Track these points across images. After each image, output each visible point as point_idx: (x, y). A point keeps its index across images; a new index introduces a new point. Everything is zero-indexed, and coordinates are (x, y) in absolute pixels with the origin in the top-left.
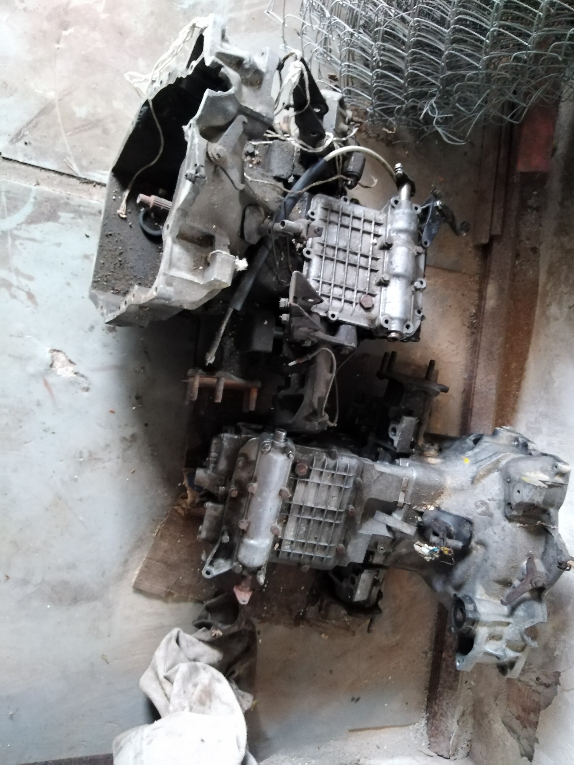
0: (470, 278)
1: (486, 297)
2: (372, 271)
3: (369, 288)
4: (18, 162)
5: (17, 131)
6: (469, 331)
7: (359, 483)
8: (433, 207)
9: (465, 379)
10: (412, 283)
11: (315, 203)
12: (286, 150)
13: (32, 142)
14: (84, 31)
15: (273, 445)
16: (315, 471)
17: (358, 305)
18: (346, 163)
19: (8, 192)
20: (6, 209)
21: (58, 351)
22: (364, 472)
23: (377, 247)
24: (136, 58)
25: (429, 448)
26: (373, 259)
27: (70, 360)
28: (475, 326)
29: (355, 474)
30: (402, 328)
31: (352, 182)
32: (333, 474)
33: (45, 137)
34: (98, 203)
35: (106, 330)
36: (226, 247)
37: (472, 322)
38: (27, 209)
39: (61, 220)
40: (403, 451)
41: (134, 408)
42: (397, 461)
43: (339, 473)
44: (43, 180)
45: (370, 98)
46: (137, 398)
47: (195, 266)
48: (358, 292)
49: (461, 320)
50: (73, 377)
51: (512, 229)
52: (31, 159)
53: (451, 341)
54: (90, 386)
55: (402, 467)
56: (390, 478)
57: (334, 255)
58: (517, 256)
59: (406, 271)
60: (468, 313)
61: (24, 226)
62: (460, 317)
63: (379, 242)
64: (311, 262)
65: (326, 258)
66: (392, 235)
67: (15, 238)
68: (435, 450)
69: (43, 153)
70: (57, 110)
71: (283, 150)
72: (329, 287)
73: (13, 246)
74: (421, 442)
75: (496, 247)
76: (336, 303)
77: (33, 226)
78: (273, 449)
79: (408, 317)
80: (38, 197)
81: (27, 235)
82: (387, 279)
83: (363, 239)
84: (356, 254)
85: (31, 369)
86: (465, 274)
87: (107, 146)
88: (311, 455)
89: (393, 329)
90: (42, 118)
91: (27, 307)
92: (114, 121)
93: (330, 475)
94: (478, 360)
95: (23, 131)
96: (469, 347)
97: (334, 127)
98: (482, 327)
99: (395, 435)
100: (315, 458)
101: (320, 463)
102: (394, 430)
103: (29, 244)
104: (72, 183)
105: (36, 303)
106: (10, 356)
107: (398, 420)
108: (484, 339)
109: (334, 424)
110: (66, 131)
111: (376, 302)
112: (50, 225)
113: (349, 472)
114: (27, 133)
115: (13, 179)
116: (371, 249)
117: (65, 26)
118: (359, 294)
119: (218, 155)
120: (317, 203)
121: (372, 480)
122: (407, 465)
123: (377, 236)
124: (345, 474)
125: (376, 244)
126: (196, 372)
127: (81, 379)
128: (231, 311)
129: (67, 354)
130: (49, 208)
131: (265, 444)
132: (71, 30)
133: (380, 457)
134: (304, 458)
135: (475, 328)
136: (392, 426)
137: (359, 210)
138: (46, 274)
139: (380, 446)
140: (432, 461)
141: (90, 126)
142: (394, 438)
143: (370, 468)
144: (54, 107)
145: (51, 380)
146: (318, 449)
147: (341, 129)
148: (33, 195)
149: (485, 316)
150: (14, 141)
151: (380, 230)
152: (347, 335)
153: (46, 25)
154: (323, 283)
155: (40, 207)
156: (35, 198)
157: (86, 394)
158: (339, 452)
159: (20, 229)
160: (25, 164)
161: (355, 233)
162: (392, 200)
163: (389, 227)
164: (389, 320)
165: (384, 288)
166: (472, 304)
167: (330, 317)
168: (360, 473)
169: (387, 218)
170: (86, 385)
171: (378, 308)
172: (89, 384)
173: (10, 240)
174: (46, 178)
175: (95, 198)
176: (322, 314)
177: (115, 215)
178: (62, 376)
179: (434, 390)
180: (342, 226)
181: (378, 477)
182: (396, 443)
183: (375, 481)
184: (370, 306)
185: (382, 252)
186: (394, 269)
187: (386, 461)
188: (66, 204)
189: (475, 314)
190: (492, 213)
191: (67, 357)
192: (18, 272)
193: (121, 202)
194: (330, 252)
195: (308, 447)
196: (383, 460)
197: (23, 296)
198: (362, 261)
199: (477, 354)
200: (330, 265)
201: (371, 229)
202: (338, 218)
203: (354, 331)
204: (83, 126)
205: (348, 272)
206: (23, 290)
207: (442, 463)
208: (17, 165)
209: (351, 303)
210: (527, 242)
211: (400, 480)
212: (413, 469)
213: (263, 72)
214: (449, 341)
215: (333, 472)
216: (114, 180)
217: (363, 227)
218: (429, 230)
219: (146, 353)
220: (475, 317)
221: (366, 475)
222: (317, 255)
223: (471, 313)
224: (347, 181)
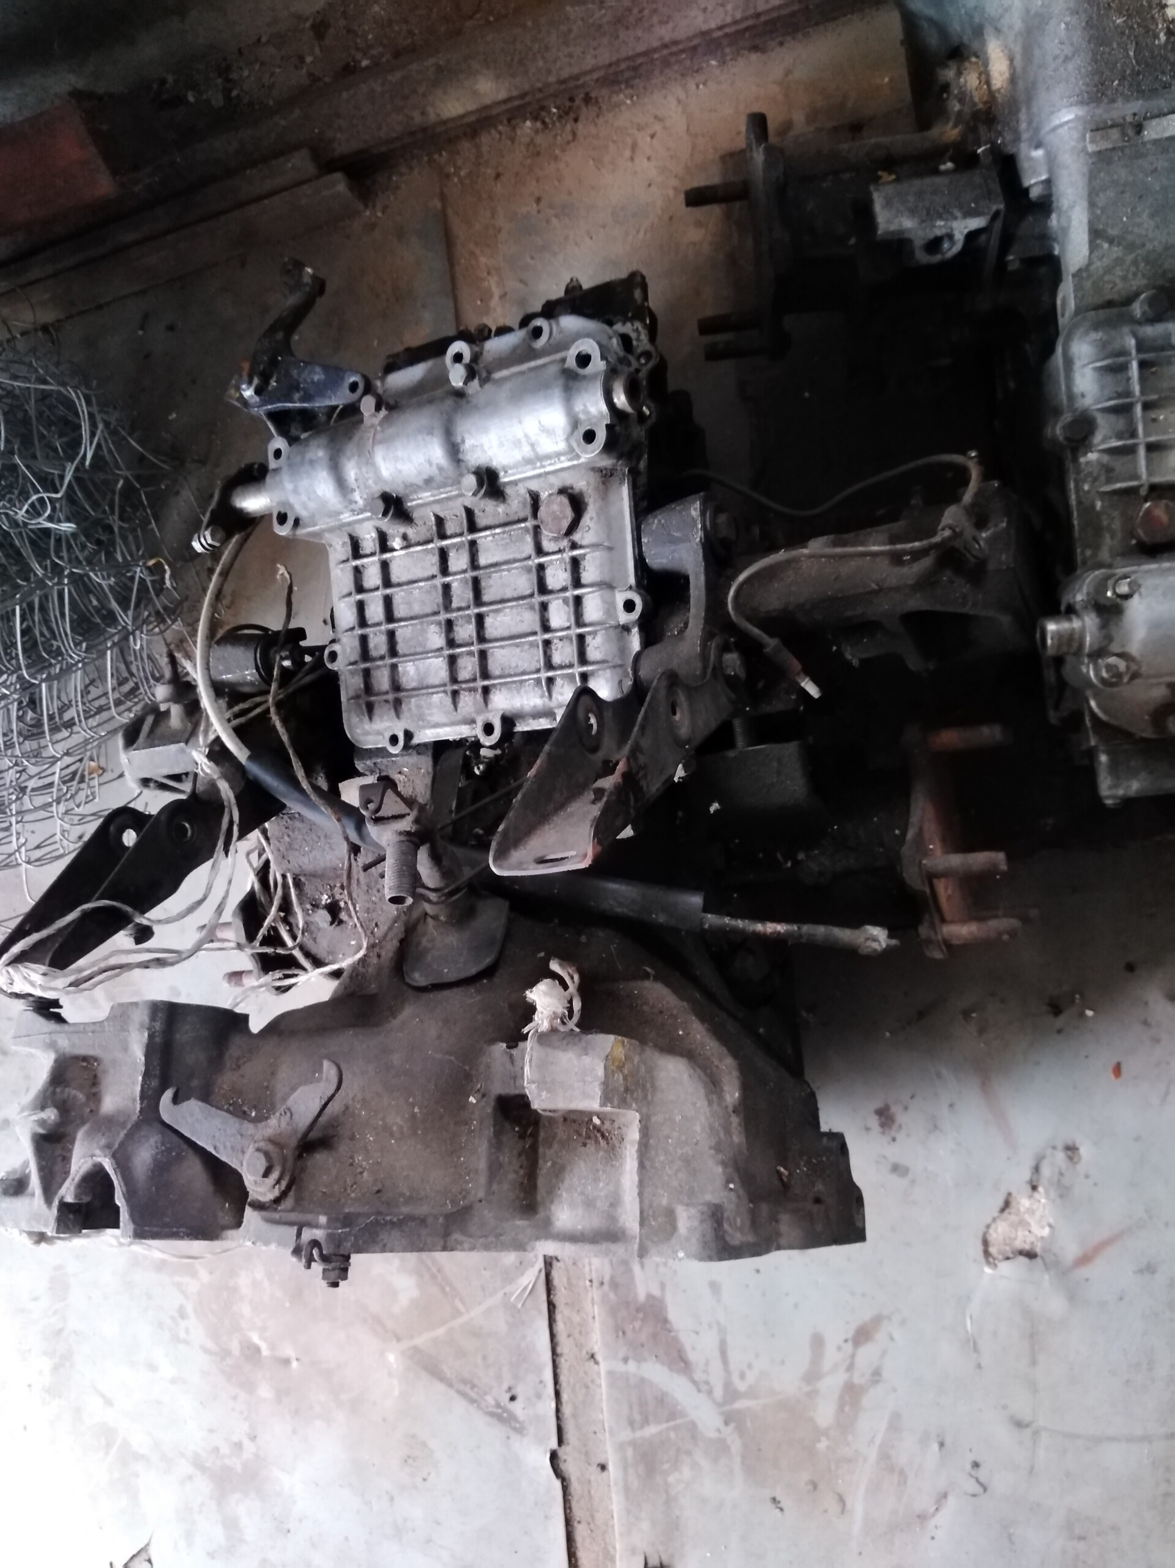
0: (448, 176)
1: (478, 111)
2: (473, 527)
3: (519, 521)
4: (558, 1410)
5: (494, 1421)
6: (586, 113)
7: (1151, 302)
8: (264, 403)
9: (723, 62)
10: (459, 394)
11: (370, 738)
12: (287, 839)
13: (505, 1386)
14: (246, 1310)
15: (1098, 654)
16: (1150, 473)
17: (576, 537)
18: (247, 689)
19: (631, 1423)
20: (672, 1423)
21: (986, 1243)
22: (1109, 297)
23: (411, 532)
25: (961, 99)
26: (443, 536)
27: (1002, 1210)
28: (568, 104)
29: (1126, 329)
30: (593, 377)
31: (282, 659)
32: (1147, 406)
33: (484, 1358)
35: (893, 1133)
36: (514, 1052)
37: (560, 117)
38: (656, 1373)
39: (656, 1292)
40: (996, 187)
41: (1089, 1013)
42: (1035, 193)
43: (1137, 388)
44: (579, 1346)
45: (109, 652)
46: (1056, 1009)
47: (597, 1142)
48: (540, 551)
49: (563, 151)
50: (1047, 1192)
51: (283, 123)
52: (541, 1382)
53: (628, 153)
54: (1060, 1146)
55: (1051, 171)
56: (1102, 200)
57: (471, 653)
58: (349, 70)
59: (431, 433)
60: (539, 140)
61: (698, 1376)
62: (556, 159)
63: (395, 532)
64: (508, 714)
65: (485, 674)
66: (361, 502)
67: (731, 1394)
68: (959, 73)
69: (522, 1358)
70: (419, 1341)
71: (290, 847)
72: (557, 645)
73: (751, 1394)
74: (950, 132)
75: (344, 144)
76: (593, 609)
77: (692, 1356)
78: (1115, 648)
79: (554, 369)
80: (621, 1355)
81: (717, 1366)
82: (471, 481)
83: (404, 579)
84: (447, 588)
85: (1055, 1304)
86: (443, 198)
88: (1099, 505)
89: (604, 407)
90: (448, 1373)
91: (892, 1339)
93: (1153, 414)
94: (655, 50)
95: (490, 1409)
96: (629, 91)
97: (182, 744)
98: (562, 82)
99: (950, 236)
100: (1103, 489)
101: (1119, 464)
102: (934, 245)
103: (736, 1357)
104: (565, 1280)
105: (877, 1320)
106: (1034, 1363)
107: (900, 244)
108: (589, 62)
109: (971, 461)
110: (457, 1313)
111: (551, 486)
112: (674, 1314)
113: (1123, 353)
114: (490, 1400)
115: (601, 1416)
116: (419, 548)
117: (252, 1352)
118: (547, 545)
119: (266, 1175)
120: (368, 733)
121: (1130, 258)
122: (1039, 153)
123: (384, 545)
124: (1135, 365)
125: (405, 537)
126: (929, 942)
127: (1046, 1171)
128: (711, 919)
129: (989, 1220)
130: (637, 1324)
131: (1103, 681)
132: (256, 1339)
133: (1036, 252)
134: (1117, 525)
135: (572, 99)
136: (923, 258)
137: (346, 615)
138: (796, 1306)
139: (1001, 264)
140: (999, 69)
142: (959, 237)
143: (1088, 284)
144: (416, 1350)
145: (1070, 1250)
146: (1072, 485)
147: (182, 721)
148: (620, 1367)
149: (527, 87)
150: (518, 1425)
151: (369, 540)
152: (674, 541)
153: (265, 1392)
154: (549, 665)
155: (642, 1345)
156: (625, 1360)
157: (1084, 1151)
158: (1057, 412)
159: (707, 1383)
160: (557, 1394)
161: (400, 611)
162: (283, 531)
163: (346, 517)
164: (582, 430)
165: (504, 479)
166: (513, 140)
167: (635, 615)
168: (1115, 311)
169: (331, 530)
170: (1061, 1156)
171: (564, 475)
172: (1054, 1148)
173: (740, 1404)
174: (571, 1339)
176: (635, 642)
178: (1051, 1221)
179: (768, 164)
180: (393, 652)
181: (1111, 241)
182: (976, 223)
183: (1131, 247)
184: (564, 500)
185: (415, 515)
186: (440, 469)
187: (1046, 227)
188: (614, 1285)
189: (535, 118)
190: (268, 196)
191: (994, 1220)
192: (812, 1376)
194: (468, 667)
195: (1076, 522)
196: (1045, 238)
197: (867, 1355)
198: (458, 561)
199: (640, 61)
200: (501, 657)
201: (373, 563)
202: (379, 667)
203: (655, 523)
204: (433, 1277)
205: (498, 598)
206: (853, 1356)
207: (998, 31)
208: (567, 1410)
209: (575, 563)
210: (309, 59)
211: (1102, 160)
212: (1047, 128)
213: (56, 1061)
214: (632, 159)
215: (1138, 409)
217: (377, 589)
218: (322, 389)
219: (921, 1014)
220: (543, 114)
221: (1117, 285)
222: (486, 701)
223: (537, 132)
224: (283, 669)
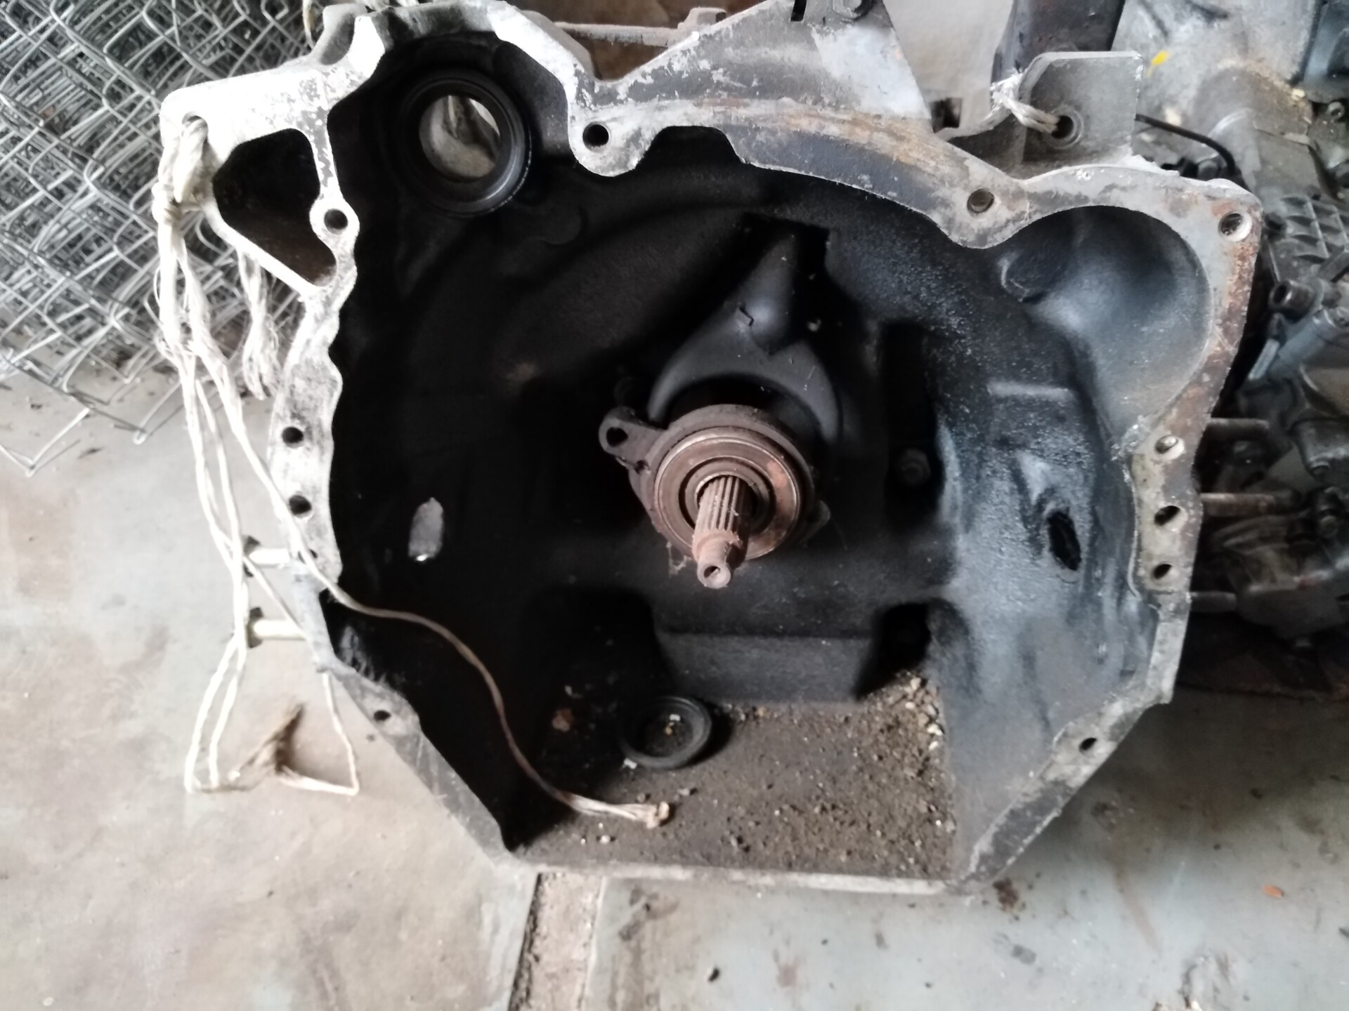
24: (98, 833)
34: (594, 941)
54: (1210, 955)
87: (399, 915)
92: (313, 894)
141: (325, 975)
157: (1238, 968)
172: (1205, 958)
175: (578, 954)
177: (664, 834)
193: (618, 819)
216: (542, 843)
